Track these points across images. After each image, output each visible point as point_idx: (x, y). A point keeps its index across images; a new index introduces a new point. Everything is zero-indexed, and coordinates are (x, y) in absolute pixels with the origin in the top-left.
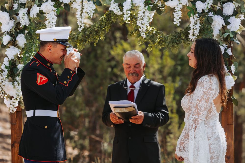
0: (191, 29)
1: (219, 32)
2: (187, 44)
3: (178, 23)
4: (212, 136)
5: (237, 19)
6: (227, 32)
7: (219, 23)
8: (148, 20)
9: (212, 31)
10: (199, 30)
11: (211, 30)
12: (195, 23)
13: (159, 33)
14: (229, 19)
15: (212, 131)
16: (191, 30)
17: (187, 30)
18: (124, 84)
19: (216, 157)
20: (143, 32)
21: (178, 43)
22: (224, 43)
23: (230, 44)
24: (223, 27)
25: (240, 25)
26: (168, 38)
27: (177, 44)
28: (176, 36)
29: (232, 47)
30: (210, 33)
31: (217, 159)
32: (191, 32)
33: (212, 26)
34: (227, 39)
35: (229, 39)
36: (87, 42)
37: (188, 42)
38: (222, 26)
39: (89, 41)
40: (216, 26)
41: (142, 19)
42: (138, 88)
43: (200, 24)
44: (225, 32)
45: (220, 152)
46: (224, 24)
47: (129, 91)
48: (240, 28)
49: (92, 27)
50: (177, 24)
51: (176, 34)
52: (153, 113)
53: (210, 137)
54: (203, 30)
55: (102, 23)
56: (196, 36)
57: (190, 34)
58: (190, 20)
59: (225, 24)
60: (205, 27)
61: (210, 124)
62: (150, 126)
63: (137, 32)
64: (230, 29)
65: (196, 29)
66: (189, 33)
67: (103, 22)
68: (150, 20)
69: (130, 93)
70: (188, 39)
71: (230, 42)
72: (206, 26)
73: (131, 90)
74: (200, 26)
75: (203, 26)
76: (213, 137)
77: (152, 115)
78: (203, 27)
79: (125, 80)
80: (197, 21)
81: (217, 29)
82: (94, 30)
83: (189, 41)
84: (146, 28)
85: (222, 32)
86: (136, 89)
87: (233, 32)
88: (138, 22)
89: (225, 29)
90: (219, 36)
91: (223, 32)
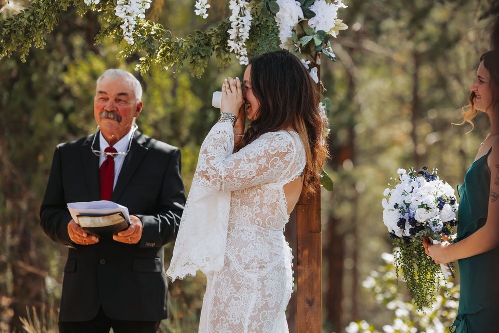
0: (232, 26)
1: (292, 33)
2: (223, 58)
3: (205, 12)
4: (269, 260)
5: (330, 4)
6: (308, 34)
7: (291, 14)
8: (141, 5)
9: (276, 31)
10: (250, 28)
11: (274, 29)
12: (241, 14)
13: (163, 32)
14: (313, 4)
15: (270, 251)
16: (232, 28)
17: (224, 28)
18: (93, 143)
19: (274, 306)
20: (129, 31)
21: (205, 56)
22: (302, 56)
23: (315, 59)
24: (299, 23)
25: (335, 19)
26: (182, 45)
27: (202, 57)
28: (199, 42)
29: (318, 66)
30: (273, 36)
31: (275, 310)
32: (232, 33)
33: (276, 21)
34: (309, 48)
35: (312, 49)
36: (5, 54)
37: (227, 56)
38: (299, 20)
39: (9, 50)
40: (286, 19)
41: (127, 4)
42: (124, 153)
43: (253, 15)
44: (305, 34)
45: (283, 296)
46: (302, 16)
47: (103, 159)
48: (336, 25)
49: (15, 18)
50: (203, 14)
51: (200, 37)
52: (158, 215)
53: (264, 263)
54: (258, 29)
55: (38, 10)
56: (244, 42)
57: (231, 37)
58: (229, 7)
59: (305, 16)
60: (262, 23)
61: (268, 236)
62: (154, 244)
63: (115, 31)
64: (315, 28)
65: (243, 25)
66: (228, 35)
67: (40, 7)
68: (144, 5)
69: (105, 162)
70: (227, 49)
71: (314, 56)
72: (265, 19)
73: (109, 156)
74: (252, 19)
75: (258, 19)
76: (272, 264)
77: (158, 221)
78: (257, 23)
79: (96, 135)
80: (244, 9)
81: (288, 26)
82: (19, 26)
83: (228, 52)
84: (135, 23)
85: (297, 32)
86: (118, 156)
87: (322, 34)
88: (118, 9)
89: (303, 26)
90: (291, 41)
91: (301, 32)
